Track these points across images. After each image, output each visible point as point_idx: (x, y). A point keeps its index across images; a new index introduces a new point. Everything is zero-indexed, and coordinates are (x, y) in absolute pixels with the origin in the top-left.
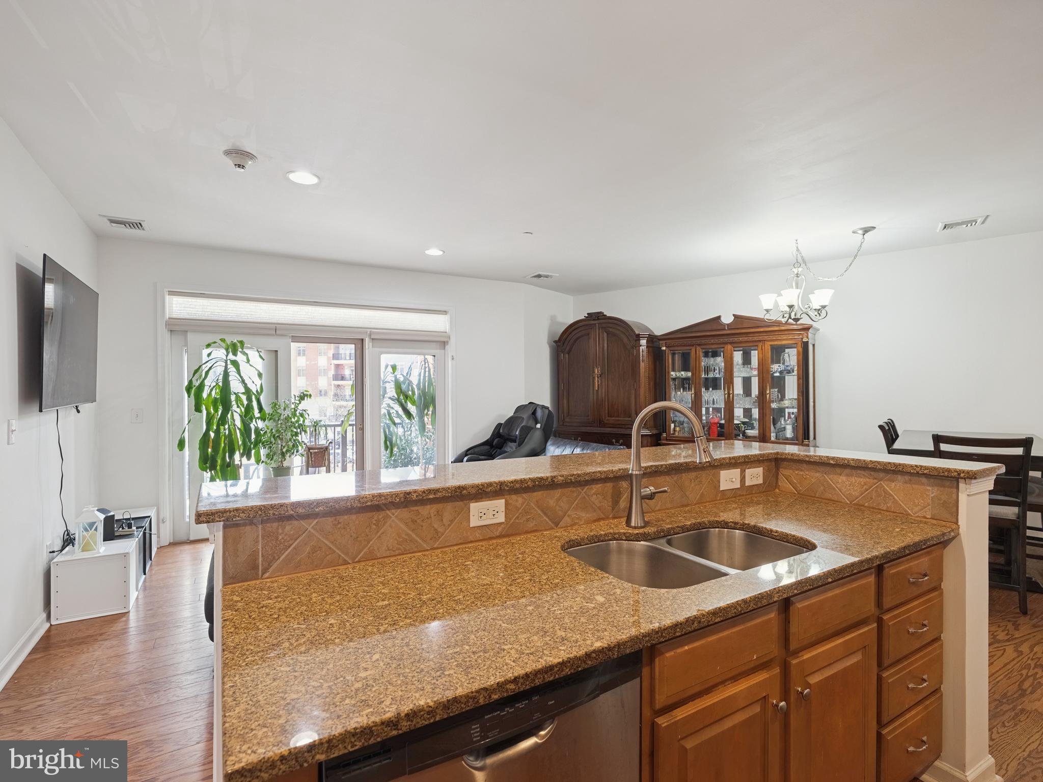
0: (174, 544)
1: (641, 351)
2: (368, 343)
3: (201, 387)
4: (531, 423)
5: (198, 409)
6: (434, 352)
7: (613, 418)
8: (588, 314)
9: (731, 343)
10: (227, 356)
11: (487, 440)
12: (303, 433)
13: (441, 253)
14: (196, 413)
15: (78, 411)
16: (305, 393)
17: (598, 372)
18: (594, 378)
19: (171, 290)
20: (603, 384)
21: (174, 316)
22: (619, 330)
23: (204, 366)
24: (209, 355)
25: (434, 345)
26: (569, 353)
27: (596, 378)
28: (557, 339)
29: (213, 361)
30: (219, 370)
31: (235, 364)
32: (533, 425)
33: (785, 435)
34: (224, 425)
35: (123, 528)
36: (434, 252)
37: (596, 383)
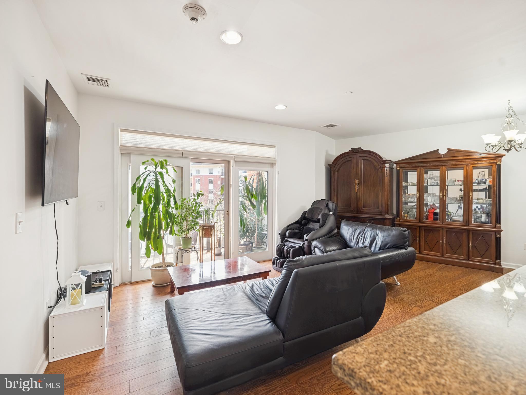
0: (123, 285)
1: (386, 170)
2: (232, 163)
3: (141, 188)
4: (326, 211)
5: (139, 202)
6: (267, 169)
7: (366, 209)
8: (352, 149)
9: (445, 166)
10: (156, 169)
11: (298, 221)
12: (200, 217)
13: (285, 107)
14: (138, 204)
15: (67, 204)
16: (200, 192)
17: (357, 182)
18: (355, 186)
19: (121, 128)
20: (361, 189)
21: (123, 145)
22: (372, 158)
23: (142, 176)
24: (146, 168)
25: (267, 165)
26: (338, 171)
27: (356, 186)
28: (331, 163)
29: (148, 173)
30: (152, 178)
31: (161, 174)
32: (328, 213)
33: (481, 220)
34: (155, 212)
35: (96, 282)
36: (280, 107)
37: (356, 188)
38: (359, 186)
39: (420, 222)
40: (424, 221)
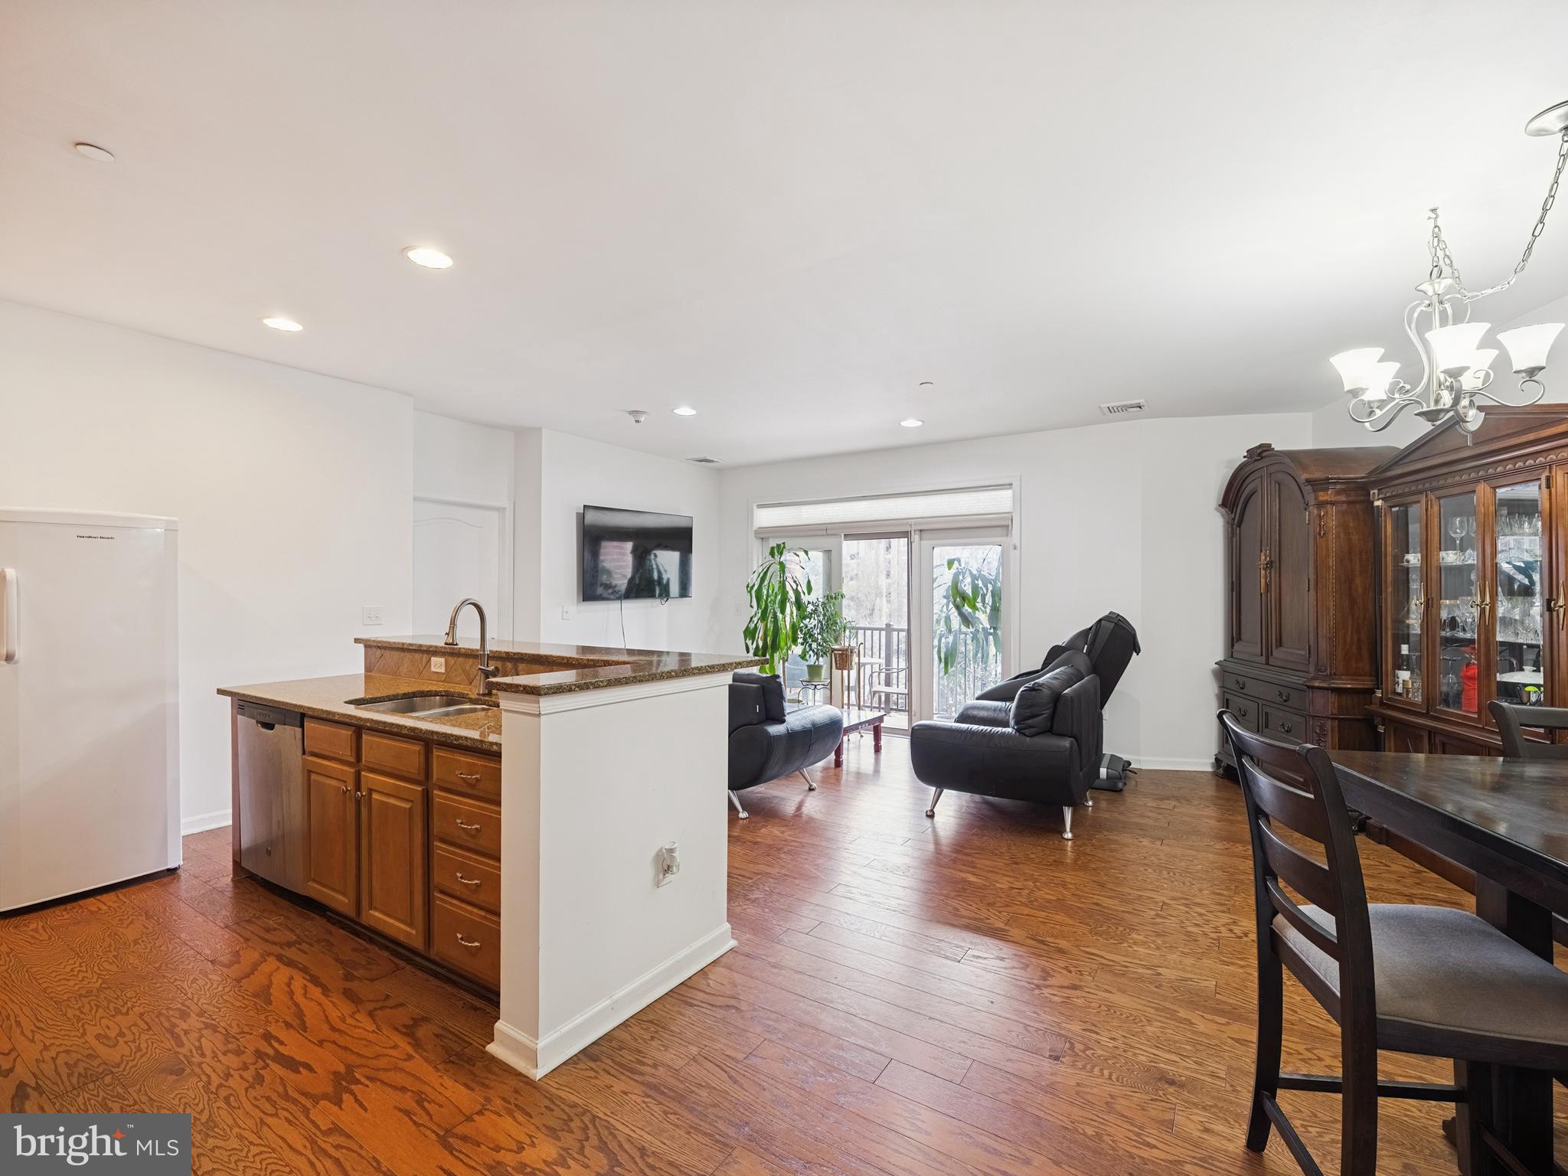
2: (912, 535)
6: (999, 540)
7: (1284, 649)
8: (1247, 452)
9: (1485, 479)
17: (1265, 558)
18: (1260, 571)
19: (759, 504)
20: (1274, 581)
21: (760, 526)
26: (1239, 526)
27: (1263, 571)
37: (1263, 581)
38: (1270, 573)
39: (1427, 715)
40: (1436, 711)
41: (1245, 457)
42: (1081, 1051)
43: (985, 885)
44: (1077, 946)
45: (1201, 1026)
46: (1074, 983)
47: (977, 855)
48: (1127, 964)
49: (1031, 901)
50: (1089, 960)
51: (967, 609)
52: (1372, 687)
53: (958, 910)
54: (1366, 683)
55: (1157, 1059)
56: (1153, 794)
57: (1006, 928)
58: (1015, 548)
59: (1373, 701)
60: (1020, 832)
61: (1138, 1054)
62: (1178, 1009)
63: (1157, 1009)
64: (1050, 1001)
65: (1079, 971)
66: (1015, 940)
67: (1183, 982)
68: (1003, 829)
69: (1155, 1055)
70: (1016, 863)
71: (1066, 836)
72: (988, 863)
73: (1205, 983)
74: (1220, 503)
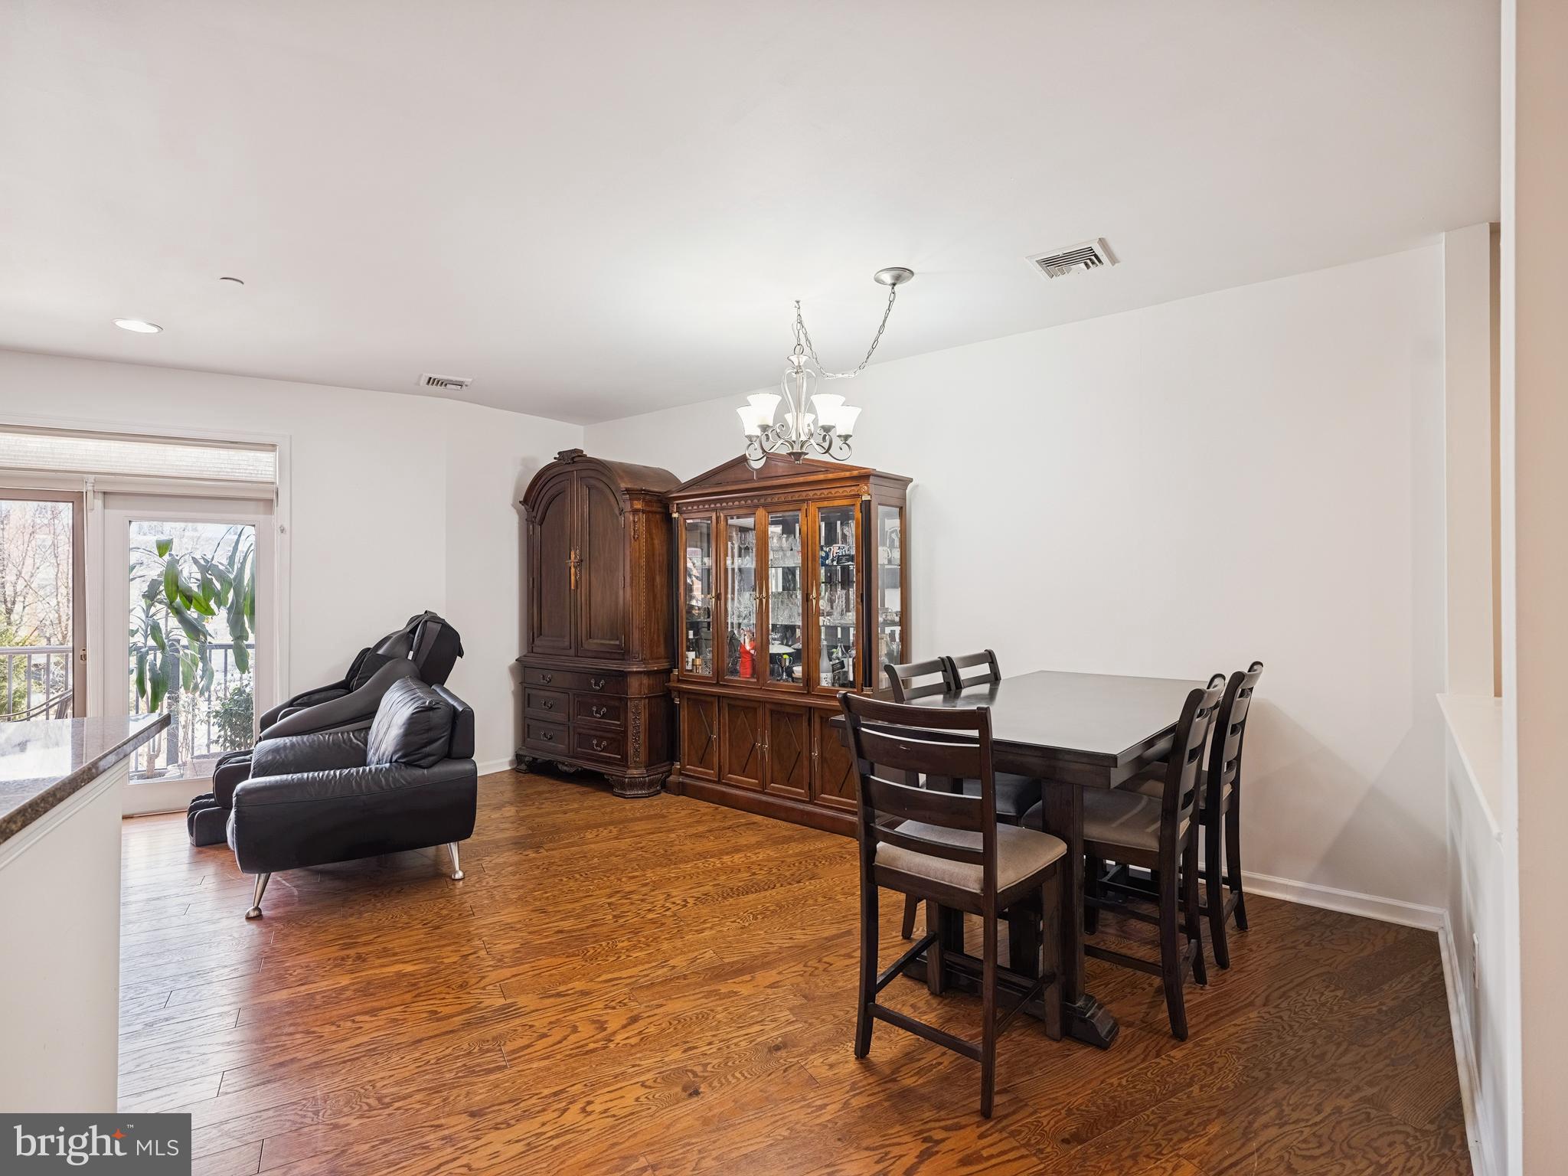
2: (90, 500)
6: (251, 517)
7: (595, 641)
8: (559, 453)
9: (764, 505)
13: (153, 329)
17: (576, 557)
18: (571, 568)
20: (583, 578)
22: (605, 484)
25: (251, 505)
26: (541, 523)
36: (137, 326)
37: (573, 578)
38: (581, 571)
39: (717, 684)
40: (725, 680)
41: (555, 458)
42: (703, 1072)
43: (433, 968)
44: (591, 981)
45: (745, 991)
46: (629, 1016)
47: (380, 939)
48: (645, 973)
49: (500, 960)
50: (615, 987)
51: (193, 614)
52: (669, 667)
53: (436, 1012)
54: (664, 665)
55: (752, 1037)
56: (489, 805)
57: (509, 1001)
58: (282, 531)
59: (671, 678)
60: (399, 892)
61: (738, 1043)
62: (717, 988)
63: (705, 997)
64: (632, 1046)
65: (620, 1002)
66: (532, 1008)
67: (694, 963)
68: (375, 896)
69: (747, 1035)
70: (438, 928)
71: (457, 877)
72: (405, 941)
73: (707, 955)
74: (522, 500)
